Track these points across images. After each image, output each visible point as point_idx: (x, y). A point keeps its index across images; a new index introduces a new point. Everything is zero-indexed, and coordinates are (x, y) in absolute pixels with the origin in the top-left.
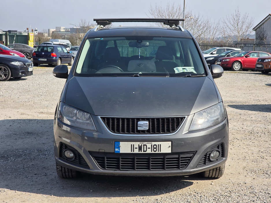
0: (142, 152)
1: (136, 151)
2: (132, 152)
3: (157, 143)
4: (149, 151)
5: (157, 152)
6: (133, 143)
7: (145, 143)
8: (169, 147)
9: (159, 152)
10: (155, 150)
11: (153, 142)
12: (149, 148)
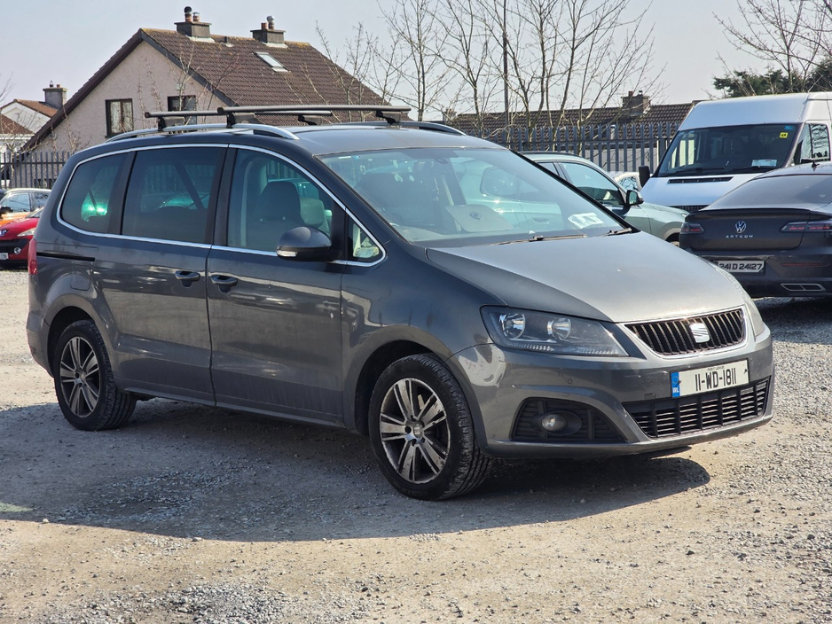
0: (713, 389)
1: (704, 389)
2: (699, 392)
3: (730, 367)
4: (721, 386)
5: (732, 385)
7: (714, 369)
8: (745, 371)
9: (735, 385)
10: (729, 380)
11: (725, 365)
12: (721, 378)
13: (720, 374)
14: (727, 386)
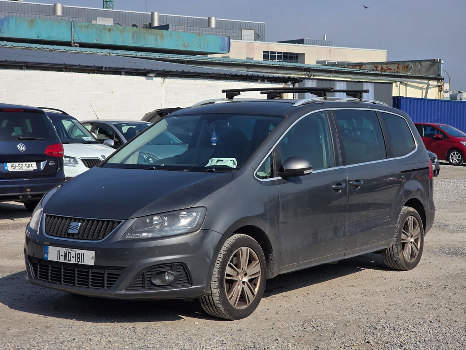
0: (67, 261)
1: (62, 260)
2: (58, 260)
3: (81, 251)
4: (73, 261)
5: (80, 263)
6: (59, 248)
7: (70, 250)
8: (93, 258)
9: (82, 263)
10: (78, 260)
11: (77, 250)
12: (73, 257)
13: (73, 254)
14: (76, 263)
